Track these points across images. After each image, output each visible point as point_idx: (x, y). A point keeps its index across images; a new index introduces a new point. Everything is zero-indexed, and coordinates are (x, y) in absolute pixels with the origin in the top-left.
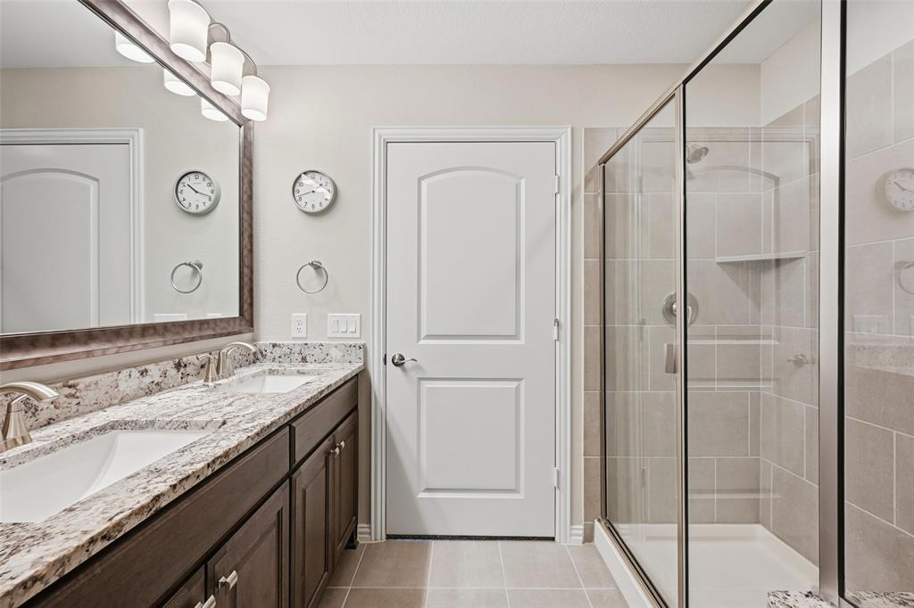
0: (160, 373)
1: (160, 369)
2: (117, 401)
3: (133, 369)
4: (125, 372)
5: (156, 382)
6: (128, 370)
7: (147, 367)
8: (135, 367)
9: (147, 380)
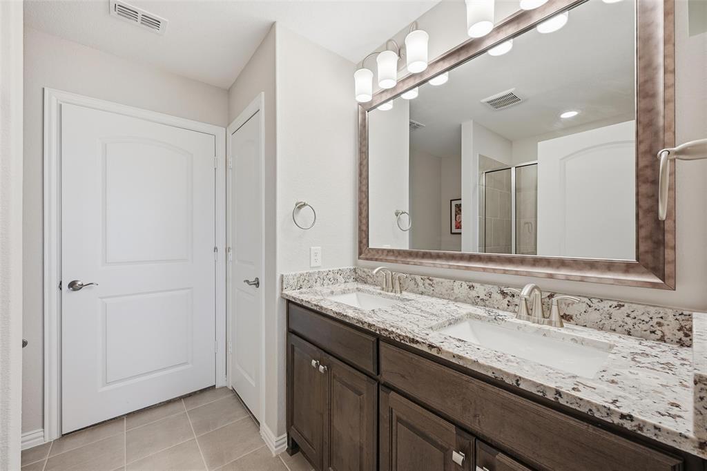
0: (485, 293)
1: (485, 290)
2: (452, 299)
3: (464, 283)
4: (458, 283)
5: (481, 298)
6: (460, 282)
7: (474, 284)
8: (466, 281)
9: (473, 293)
